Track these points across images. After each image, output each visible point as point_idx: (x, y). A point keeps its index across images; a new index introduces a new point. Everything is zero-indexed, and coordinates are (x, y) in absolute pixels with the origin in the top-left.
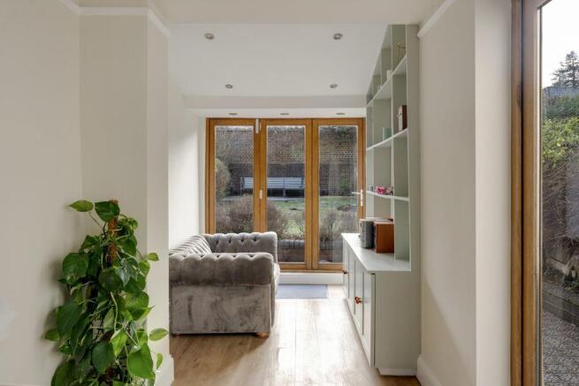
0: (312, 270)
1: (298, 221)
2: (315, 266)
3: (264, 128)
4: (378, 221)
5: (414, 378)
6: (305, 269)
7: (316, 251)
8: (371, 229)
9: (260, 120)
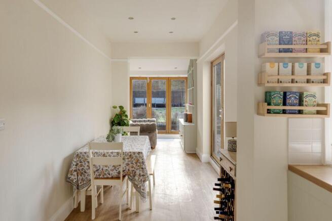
0: (169, 133)
1: (163, 117)
2: (170, 132)
3: (150, 81)
4: (188, 113)
5: (196, 154)
6: (166, 133)
7: (170, 126)
8: (187, 115)
9: (149, 78)
